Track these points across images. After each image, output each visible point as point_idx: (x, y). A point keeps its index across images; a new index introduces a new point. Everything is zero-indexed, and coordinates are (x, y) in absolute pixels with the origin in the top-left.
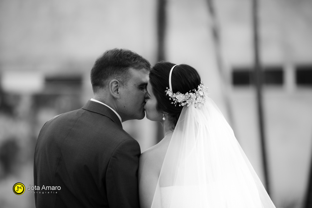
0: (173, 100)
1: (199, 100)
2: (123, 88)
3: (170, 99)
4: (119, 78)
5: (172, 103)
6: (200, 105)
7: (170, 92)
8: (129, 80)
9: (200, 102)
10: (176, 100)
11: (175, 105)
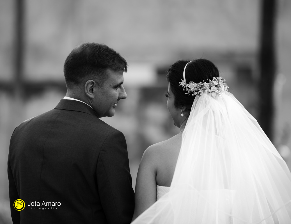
0: (186, 90)
1: (213, 90)
2: (99, 88)
3: (184, 89)
4: (96, 78)
5: (186, 94)
6: (214, 94)
7: (183, 83)
8: (105, 81)
9: (214, 91)
10: (189, 90)
11: (189, 95)
